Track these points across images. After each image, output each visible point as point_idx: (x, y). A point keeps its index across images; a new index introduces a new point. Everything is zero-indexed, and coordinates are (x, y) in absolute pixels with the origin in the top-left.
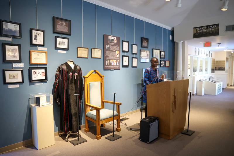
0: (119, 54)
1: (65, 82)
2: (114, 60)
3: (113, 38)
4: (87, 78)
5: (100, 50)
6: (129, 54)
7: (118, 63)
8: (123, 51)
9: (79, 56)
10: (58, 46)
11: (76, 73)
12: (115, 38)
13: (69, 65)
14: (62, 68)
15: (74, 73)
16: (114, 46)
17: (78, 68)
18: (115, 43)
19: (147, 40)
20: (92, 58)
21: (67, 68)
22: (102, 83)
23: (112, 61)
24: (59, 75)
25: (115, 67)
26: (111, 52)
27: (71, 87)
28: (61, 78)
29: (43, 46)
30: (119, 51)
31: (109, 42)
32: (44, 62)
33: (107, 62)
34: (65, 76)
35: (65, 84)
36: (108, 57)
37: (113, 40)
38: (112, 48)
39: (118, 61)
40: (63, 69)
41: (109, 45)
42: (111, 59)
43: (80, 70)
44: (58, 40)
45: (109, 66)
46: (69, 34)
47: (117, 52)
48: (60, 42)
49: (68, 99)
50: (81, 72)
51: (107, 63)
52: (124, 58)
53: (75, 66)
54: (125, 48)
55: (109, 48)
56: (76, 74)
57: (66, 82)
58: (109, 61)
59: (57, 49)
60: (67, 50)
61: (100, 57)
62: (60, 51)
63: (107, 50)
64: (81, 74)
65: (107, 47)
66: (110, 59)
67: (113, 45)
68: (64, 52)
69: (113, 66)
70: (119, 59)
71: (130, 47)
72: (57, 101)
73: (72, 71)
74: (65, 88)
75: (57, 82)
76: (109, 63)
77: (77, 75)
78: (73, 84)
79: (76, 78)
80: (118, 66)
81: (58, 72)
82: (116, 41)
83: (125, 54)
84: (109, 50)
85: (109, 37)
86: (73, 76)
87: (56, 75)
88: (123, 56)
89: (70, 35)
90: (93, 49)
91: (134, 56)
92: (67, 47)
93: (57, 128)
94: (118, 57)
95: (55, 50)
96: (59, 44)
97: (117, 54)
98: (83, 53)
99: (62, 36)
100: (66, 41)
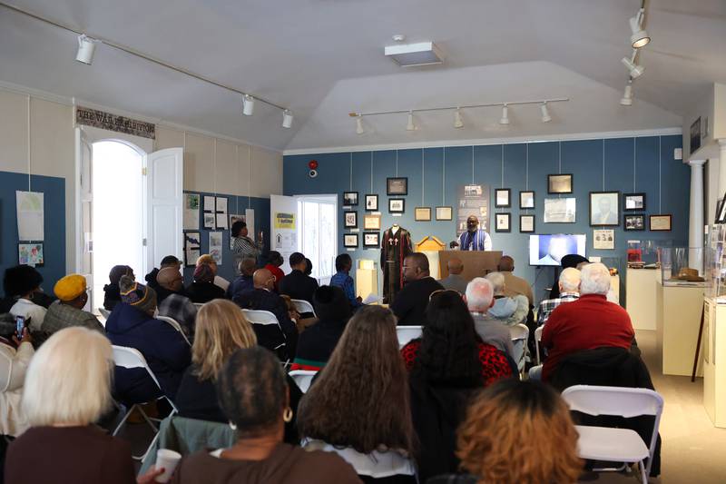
0: (488, 211)
3: (473, 188)
4: (419, 245)
5: (450, 208)
6: (513, 210)
7: (484, 226)
8: (497, 206)
9: (417, 218)
10: (392, 209)
12: (479, 187)
13: (392, 231)
14: (387, 233)
17: (404, 232)
18: (478, 195)
19: (568, 176)
20: (437, 220)
26: (470, 210)
29: (376, 210)
30: (488, 206)
31: (467, 195)
32: (377, 226)
33: (461, 224)
37: (475, 191)
38: (472, 203)
41: (467, 200)
43: (407, 235)
44: (392, 202)
47: (481, 208)
48: (394, 204)
50: (409, 238)
51: (461, 227)
52: (500, 216)
53: (399, 231)
55: (466, 204)
56: (396, 240)
58: (465, 224)
59: (391, 212)
61: (450, 218)
62: (394, 215)
63: (462, 208)
64: (407, 240)
65: (461, 204)
67: (475, 199)
68: (400, 215)
70: (488, 220)
74: (386, 254)
76: (465, 226)
77: (398, 241)
79: (396, 244)
82: (479, 192)
83: (503, 210)
84: (466, 207)
85: (466, 187)
86: (393, 242)
88: (497, 214)
89: (406, 194)
90: (438, 209)
91: (527, 212)
92: (402, 210)
94: (484, 216)
95: (389, 213)
96: (393, 207)
97: (483, 212)
98: (423, 214)
99: (397, 197)
100: (401, 202)
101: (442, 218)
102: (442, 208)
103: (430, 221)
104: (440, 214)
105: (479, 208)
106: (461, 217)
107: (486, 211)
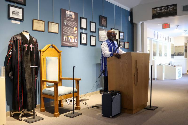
0: (77, 31)
1: (19, 53)
2: (72, 36)
3: (71, 13)
4: (44, 52)
5: (58, 24)
6: (88, 31)
7: (76, 40)
8: (82, 28)
9: (34, 28)
10: (11, 15)
11: (32, 45)
12: (73, 13)
13: (24, 36)
14: (16, 38)
15: (30, 44)
16: (72, 21)
17: (34, 40)
18: (72, 19)
19: (106, 18)
20: (49, 32)
21: (22, 38)
22: (59, 59)
23: (70, 37)
24: (13, 46)
25: (73, 44)
26: (69, 28)
27: (26, 59)
28: (15, 49)
30: (77, 27)
31: (67, 17)
33: (64, 37)
34: (20, 47)
35: (19, 55)
36: (66, 32)
37: (71, 15)
38: (70, 23)
39: (76, 37)
40: (17, 40)
41: (67, 20)
42: (69, 35)
43: (36, 42)
44: (12, 9)
45: (66, 42)
46: (24, 3)
47: (75, 28)
48: (13, 11)
49: (23, 73)
50: (38, 44)
51: (64, 39)
52: (82, 35)
53: (31, 38)
54: (84, 25)
55: (67, 23)
57: (21, 53)
58: (66, 37)
59: (10, 18)
60: (21, 21)
61: (57, 32)
62: (13, 21)
63: (65, 25)
64: (38, 47)
65: (64, 22)
66: (67, 35)
69: (71, 42)
70: (77, 36)
71: (89, 24)
72: (10, 75)
73: (28, 42)
74: (20, 60)
75: (10, 53)
76: (66, 39)
77: (33, 46)
78: (28, 56)
79: (31, 50)
80: (75, 43)
81: (12, 43)
82: (73, 17)
83: (84, 31)
84: (67, 25)
85: (67, 12)
86: (29, 48)
87: (9, 45)
88: (81, 33)
89: (25, 5)
90: (49, 23)
91: (93, 34)
92: (21, 18)
93: (9, 107)
94: (76, 34)
95: (8, 19)
96: (13, 14)
97: (75, 31)
98: (39, 26)
99: (16, 5)
100: (20, 11)
101: (52, 31)
102: (52, 23)
103: (43, 32)
104: (51, 27)
105: (73, 27)
106: (64, 32)
107: (76, 30)
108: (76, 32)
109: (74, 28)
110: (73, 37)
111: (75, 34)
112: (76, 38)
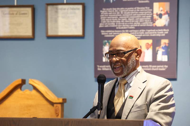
0: (172, 12)
5: (80, 7)
7: (160, 51)
26: (127, 11)
33: (105, 48)
47: (156, 5)
94: (164, 27)
97: (160, 16)
101: (60, 33)
102: (60, 7)
103: (32, 38)
104: (56, 21)
105: (149, 4)
106: (105, 29)
107: (167, 13)
108: (163, 22)
109: (152, 7)
110: (150, 41)
111: (156, 28)
112: (163, 45)
